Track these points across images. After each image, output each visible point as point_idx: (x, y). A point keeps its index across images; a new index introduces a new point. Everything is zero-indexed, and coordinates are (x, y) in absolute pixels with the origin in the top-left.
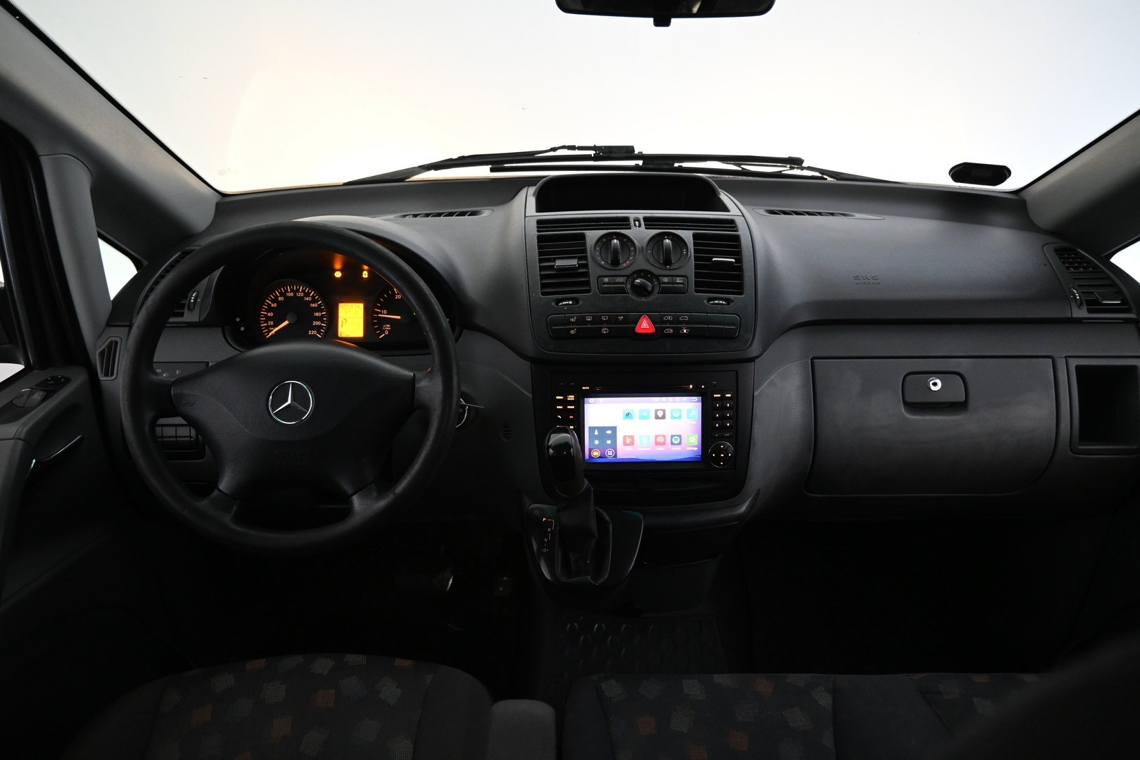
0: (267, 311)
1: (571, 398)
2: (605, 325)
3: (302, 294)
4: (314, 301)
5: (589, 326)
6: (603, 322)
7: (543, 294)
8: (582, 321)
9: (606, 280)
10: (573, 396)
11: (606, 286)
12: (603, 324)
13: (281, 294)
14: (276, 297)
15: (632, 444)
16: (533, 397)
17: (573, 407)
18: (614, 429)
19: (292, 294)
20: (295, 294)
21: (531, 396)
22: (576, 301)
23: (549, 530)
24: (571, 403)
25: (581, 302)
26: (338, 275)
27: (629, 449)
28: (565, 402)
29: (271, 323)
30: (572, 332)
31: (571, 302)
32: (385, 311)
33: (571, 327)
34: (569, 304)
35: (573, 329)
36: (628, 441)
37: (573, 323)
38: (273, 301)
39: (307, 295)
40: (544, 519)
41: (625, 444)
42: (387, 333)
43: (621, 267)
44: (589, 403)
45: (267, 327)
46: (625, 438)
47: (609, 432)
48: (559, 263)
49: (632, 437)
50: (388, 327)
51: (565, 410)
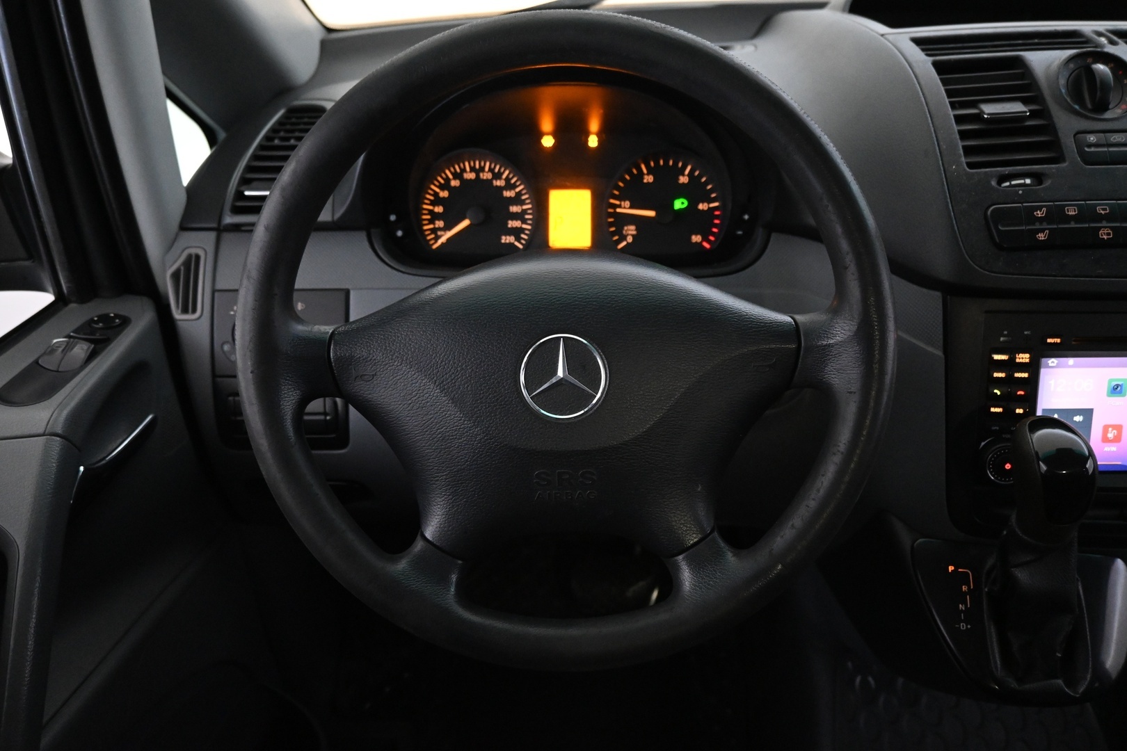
0: (433, 203)
1: (1024, 358)
2: (1104, 224)
3: (489, 176)
4: (510, 186)
5: (1073, 225)
6: (1101, 218)
7: (970, 165)
8: (1056, 215)
9: (1092, 138)
10: (1027, 356)
11: (1093, 149)
12: (1100, 221)
13: (456, 176)
14: (447, 180)
15: (1117, 439)
16: (945, 352)
17: (1026, 375)
18: (1088, 413)
19: (472, 176)
20: (478, 176)
21: (939, 353)
22: (1038, 178)
23: (964, 588)
24: (1022, 367)
25: (1048, 183)
26: (548, 141)
27: (1112, 448)
28: (1011, 366)
29: (440, 224)
30: (1041, 236)
31: (1028, 181)
32: (627, 204)
33: (1037, 226)
34: (1024, 185)
35: (1042, 231)
36: (1110, 435)
37: (1041, 220)
38: (442, 187)
39: (497, 176)
40: (951, 568)
41: (1105, 439)
42: (630, 239)
43: (1108, 115)
44: (1048, 367)
45: (434, 231)
46: (1106, 429)
47: (1078, 418)
48: (989, 109)
49: (1119, 428)
50: (631, 230)
51: (1010, 381)
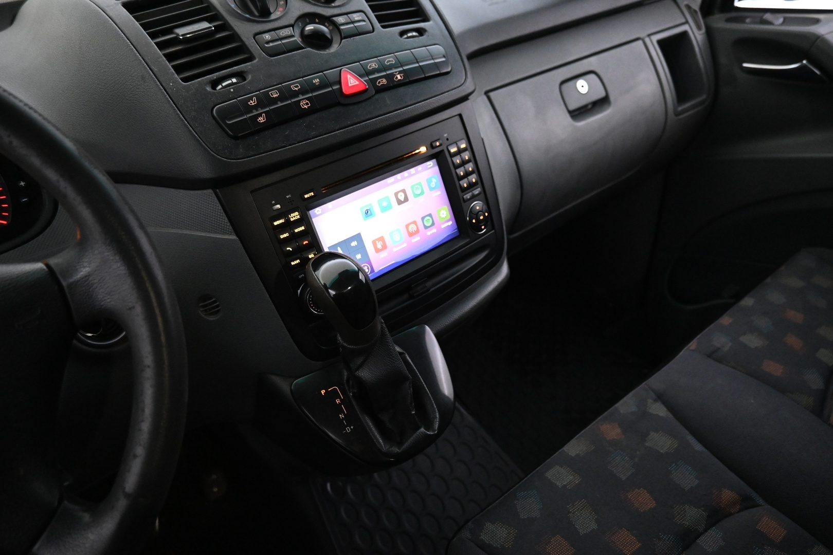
1: (295, 216)
2: (301, 97)
5: (280, 104)
6: (296, 94)
7: (184, 80)
8: (265, 100)
9: (267, 37)
10: (297, 213)
11: (271, 44)
12: (298, 96)
15: (384, 247)
16: (237, 236)
17: (303, 228)
18: (358, 237)
21: (234, 237)
22: (241, 75)
23: (338, 401)
24: (298, 223)
25: (249, 78)
27: (384, 254)
28: (289, 225)
30: (261, 120)
31: (234, 80)
33: (255, 113)
34: (233, 84)
35: (260, 115)
36: (379, 246)
37: (255, 107)
40: (323, 392)
41: (378, 251)
43: (273, 17)
44: (316, 216)
46: (374, 243)
47: (354, 244)
48: (181, 31)
49: (381, 239)
51: (294, 237)
